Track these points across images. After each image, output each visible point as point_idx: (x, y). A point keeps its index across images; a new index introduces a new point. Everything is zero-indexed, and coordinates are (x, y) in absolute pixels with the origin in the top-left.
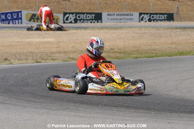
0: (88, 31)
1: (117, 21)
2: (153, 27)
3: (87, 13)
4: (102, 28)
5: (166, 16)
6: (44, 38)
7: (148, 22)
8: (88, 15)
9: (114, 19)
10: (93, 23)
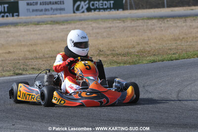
1: (41, 13)
5: (112, 2)
7: (86, 13)
10: (5, 18)
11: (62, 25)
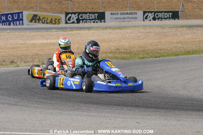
0: (92, 31)
1: (121, 20)
2: (158, 26)
3: (90, 13)
4: (106, 28)
5: (171, 14)
6: (48, 39)
7: (152, 21)
8: (91, 15)
9: (117, 18)
10: (96, 23)
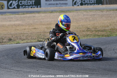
1: (54, 6)
7: (80, 6)
8: (29, 1)
9: (51, 4)
11: (66, 13)
